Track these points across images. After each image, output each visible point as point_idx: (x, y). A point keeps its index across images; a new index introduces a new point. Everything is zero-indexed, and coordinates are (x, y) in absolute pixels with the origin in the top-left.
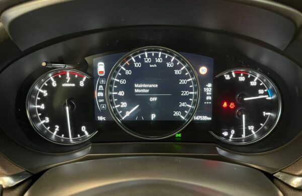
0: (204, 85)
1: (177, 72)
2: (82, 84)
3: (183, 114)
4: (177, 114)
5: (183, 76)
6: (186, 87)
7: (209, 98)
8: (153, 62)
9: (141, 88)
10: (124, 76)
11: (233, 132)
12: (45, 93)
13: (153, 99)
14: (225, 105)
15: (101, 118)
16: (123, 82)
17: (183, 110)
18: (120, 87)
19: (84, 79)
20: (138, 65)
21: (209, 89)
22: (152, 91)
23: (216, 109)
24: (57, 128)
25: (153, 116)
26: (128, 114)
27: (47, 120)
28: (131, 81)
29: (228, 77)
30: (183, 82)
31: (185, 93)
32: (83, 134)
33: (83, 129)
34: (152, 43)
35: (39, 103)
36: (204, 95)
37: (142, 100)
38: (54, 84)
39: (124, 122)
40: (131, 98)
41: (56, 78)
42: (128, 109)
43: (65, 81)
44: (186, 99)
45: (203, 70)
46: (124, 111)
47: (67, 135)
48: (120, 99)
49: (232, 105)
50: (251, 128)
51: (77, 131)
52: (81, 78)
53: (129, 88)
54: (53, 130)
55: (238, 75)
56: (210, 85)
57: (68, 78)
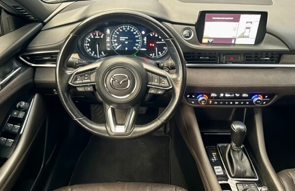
0: (143, 38)
1: (135, 33)
2: (102, 37)
3: (137, 48)
4: (135, 48)
5: (137, 35)
6: (138, 38)
7: (145, 42)
8: (126, 30)
9: (122, 39)
10: (116, 34)
11: (154, 54)
12: (89, 40)
13: (127, 43)
14: (151, 45)
15: (109, 49)
16: (116, 36)
17: (137, 46)
18: (115, 38)
19: (103, 35)
20: (121, 30)
21: (145, 39)
22: (126, 40)
23: (148, 46)
24: (94, 52)
25: (126, 49)
26: (118, 48)
27: (90, 49)
28: (119, 36)
29: (151, 35)
30: (136, 37)
31: (137, 41)
32: (102, 54)
33: (103, 53)
34: (126, 23)
35: (87, 43)
36: (143, 41)
37: (123, 43)
38: (92, 37)
39: (116, 50)
40: (119, 42)
41: (93, 35)
42: (118, 46)
43: (96, 36)
44: (138, 43)
45: (143, 33)
46: (116, 46)
47: (97, 55)
48: (115, 42)
49: (153, 45)
50: (160, 53)
51: (100, 53)
52: (101, 35)
53: (118, 39)
54: (92, 53)
55: (155, 34)
56: (146, 38)
57: (97, 35)
